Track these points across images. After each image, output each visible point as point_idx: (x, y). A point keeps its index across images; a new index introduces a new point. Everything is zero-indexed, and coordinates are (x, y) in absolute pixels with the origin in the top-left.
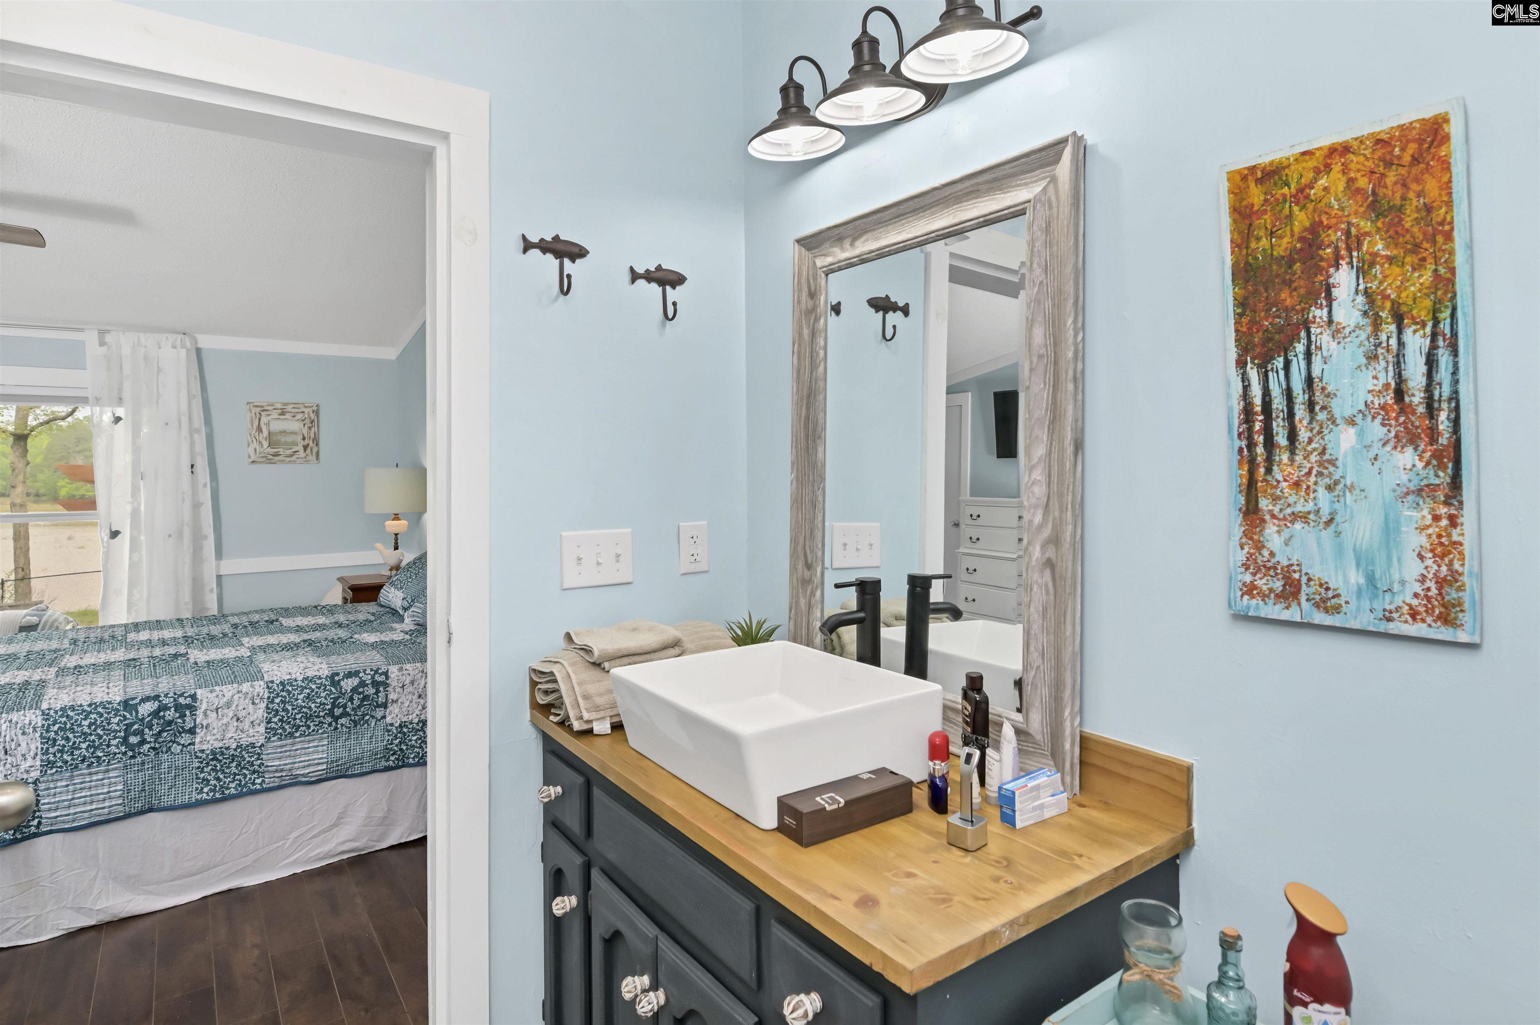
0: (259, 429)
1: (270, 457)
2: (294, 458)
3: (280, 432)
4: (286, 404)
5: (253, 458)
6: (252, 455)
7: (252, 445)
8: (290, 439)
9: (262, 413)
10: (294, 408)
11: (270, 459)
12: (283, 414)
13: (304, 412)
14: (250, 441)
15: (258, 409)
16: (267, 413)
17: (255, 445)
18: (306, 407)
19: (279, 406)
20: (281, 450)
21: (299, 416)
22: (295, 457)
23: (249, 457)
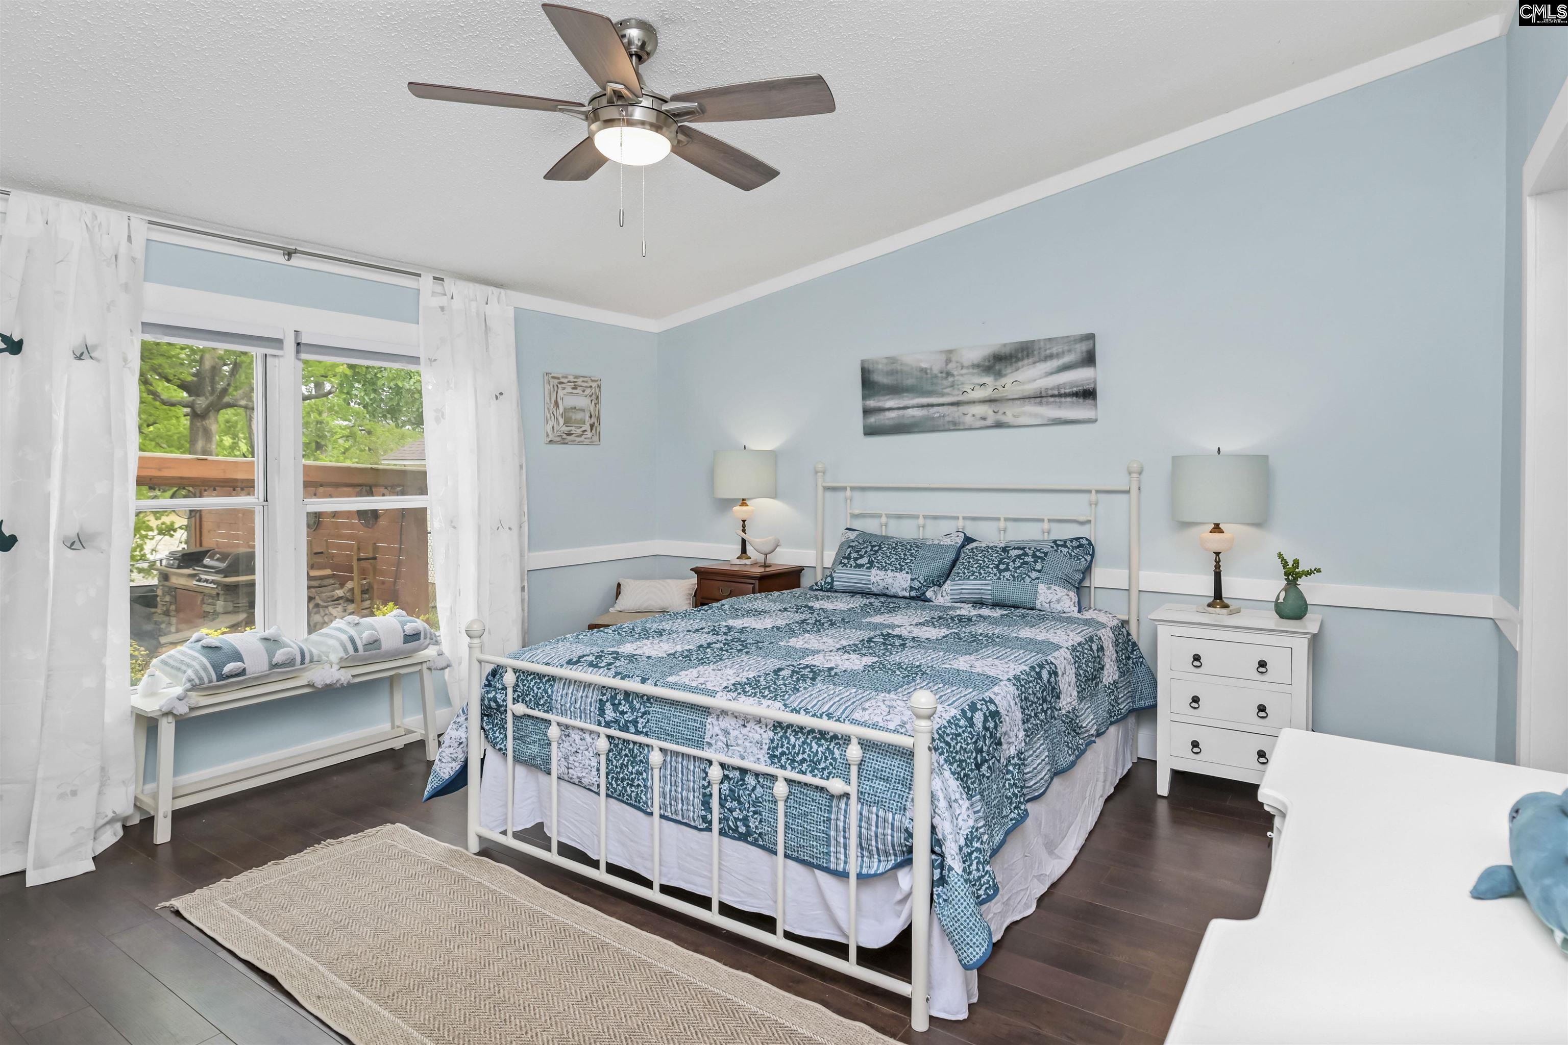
0: (557, 405)
1: (565, 436)
2: (582, 439)
3: (572, 408)
4: (576, 377)
5: (551, 437)
6: (550, 433)
7: (550, 422)
8: (579, 416)
9: (559, 386)
10: (583, 381)
11: (564, 439)
12: (575, 388)
13: (591, 387)
14: (549, 416)
15: (556, 381)
16: (563, 386)
17: (552, 422)
18: (593, 381)
19: (571, 378)
20: (573, 428)
21: (588, 391)
22: (584, 436)
23: (548, 435)
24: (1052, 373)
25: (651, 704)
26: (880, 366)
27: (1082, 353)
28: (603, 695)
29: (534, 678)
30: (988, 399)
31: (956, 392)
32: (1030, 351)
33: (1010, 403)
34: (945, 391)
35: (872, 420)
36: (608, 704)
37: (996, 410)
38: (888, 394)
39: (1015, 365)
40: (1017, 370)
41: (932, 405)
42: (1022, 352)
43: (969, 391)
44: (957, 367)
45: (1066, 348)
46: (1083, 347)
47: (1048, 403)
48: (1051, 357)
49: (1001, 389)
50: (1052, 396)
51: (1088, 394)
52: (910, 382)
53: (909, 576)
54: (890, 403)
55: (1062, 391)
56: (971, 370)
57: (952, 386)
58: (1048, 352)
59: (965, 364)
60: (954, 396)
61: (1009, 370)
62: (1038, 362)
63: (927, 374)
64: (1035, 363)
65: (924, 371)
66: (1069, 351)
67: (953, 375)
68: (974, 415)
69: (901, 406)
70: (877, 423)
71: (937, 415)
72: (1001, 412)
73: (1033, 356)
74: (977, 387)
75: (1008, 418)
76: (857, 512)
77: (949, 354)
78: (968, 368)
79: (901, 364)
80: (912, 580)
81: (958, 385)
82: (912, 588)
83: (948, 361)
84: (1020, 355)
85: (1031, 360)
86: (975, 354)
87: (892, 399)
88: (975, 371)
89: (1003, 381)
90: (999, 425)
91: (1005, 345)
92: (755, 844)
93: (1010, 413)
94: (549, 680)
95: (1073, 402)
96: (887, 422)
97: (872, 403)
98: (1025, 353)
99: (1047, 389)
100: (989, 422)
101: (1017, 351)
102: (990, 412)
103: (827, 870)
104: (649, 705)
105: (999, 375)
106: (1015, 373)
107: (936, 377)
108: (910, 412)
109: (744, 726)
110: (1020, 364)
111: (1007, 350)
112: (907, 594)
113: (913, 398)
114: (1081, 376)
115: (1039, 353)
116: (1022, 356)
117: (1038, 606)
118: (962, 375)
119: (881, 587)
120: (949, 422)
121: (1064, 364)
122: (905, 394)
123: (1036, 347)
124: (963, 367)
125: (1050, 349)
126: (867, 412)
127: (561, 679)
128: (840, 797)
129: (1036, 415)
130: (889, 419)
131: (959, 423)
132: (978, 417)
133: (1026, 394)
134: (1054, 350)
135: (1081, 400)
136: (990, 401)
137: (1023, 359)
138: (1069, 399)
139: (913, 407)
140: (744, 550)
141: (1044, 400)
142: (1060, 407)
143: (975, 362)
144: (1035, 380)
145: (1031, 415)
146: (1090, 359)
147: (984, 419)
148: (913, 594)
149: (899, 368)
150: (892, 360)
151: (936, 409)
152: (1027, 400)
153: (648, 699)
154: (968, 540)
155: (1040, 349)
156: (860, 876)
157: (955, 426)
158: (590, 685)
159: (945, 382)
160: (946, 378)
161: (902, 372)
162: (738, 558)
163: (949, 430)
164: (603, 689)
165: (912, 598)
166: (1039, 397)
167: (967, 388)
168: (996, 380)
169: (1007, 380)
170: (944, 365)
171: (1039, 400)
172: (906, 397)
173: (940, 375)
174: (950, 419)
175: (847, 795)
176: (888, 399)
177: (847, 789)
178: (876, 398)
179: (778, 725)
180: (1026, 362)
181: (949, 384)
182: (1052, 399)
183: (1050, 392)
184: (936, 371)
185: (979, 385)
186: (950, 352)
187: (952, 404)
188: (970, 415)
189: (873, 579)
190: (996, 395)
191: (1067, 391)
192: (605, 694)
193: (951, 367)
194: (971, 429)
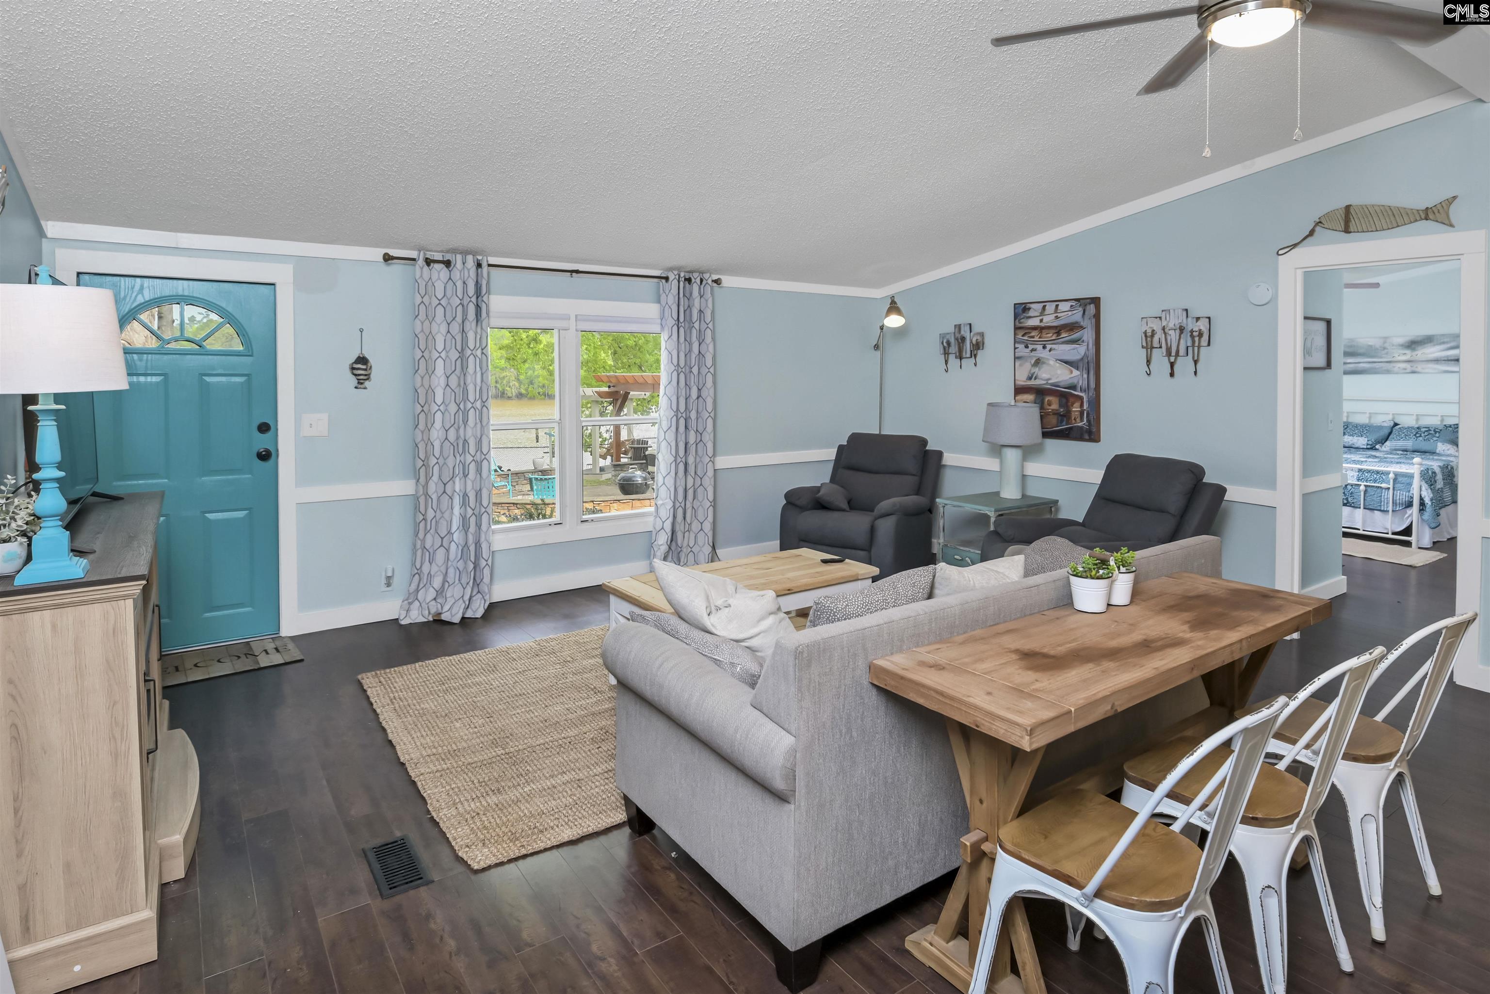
24: (1440, 351)
27: (1455, 343)
30: (1407, 360)
31: (1389, 356)
32: (1432, 340)
33: (1420, 362)
34: (1384, 356)
37: (1412, 365)
39: (1422, 346)
40: (1425, 348)
41: (1375, 362)
42: (1427, 340)
43: (1397, 356)
44: (1389, 345)
45: (1448, 340)
46: (1455, 341)
48: (1441, 343)
49: (1415, 356)
50: (1441, 360)
51: (1457, 360)
52: (1361, 351)
53: (1366, 439)
55: (1446, 359)
57: (1387, 354)
58: (1439, 341)
59: (1395, 344)
60: (1388, 358)
61: (1420, 348)
62: (1437, 345)
64: (1435, 345)
65: (1371, 346)
66: (1450, 342)
67: (1387, 349)
68: (1399, 368)
71: (1378, 367)
72: (1415, 366)
73: (1433, 342)
74: (1401, 355)
75: (1419, 369)
77: (1385, 339)
78: (1396, 346)
80: (1368, 441)
81: (1390, 353)
82: (1368, 444)
83: (1385, 342)
84: (1425, 341)
85: (1432, 344)
86: (1400, 339)
88: (1400, 347)
89: (1416, 352)
90: (1413, 372)
91: (1416, 337)
92: (1350, 506)
93: (1420, 367)
95: (1450, 363)
98: (1429, 340)
99: (1438, 358)
100: (1408, 371)
101: (1423, 339)
102: (1409, 366)
103: (1380, 510)
105: (1413, 350)
106: (1422, 349)
107: (1378, 349)
108: (1362, 365)
110: (1426, 345)
111: (1417, 339)
112: (1365, 447)
114: (1452, 353)
116: (1427, 342)
118: (1392, 349)
119: (1350, 444)
120: (1385, 370)
121: (1446, 347)
124: (1393, 345)
125: (1440, 339)
128: (1386, 489)
129: (1433, 368)
131: (1391, 371)
132: (1402, 368)
133: (1429, 359)
134: (1442, 340)
135: (1454, 363)
136: (1409, 361)
138: (1448, 362)
141: (1438, 362)
142: (1444, 365)
143: (1400, 343)
144: (1433, 353)
145: (1431, 368)
146: (1457, 347)
147: (1405, 369)
148: (1369, 447)
151: (1377, 364)
152: (1430, 362)
154: (1396, 424)
155: (1437, 339)
156: (1393, 511)
157: (1388, 372)
159: (1383, 352)
160: (1383, 350)
163: (1384, 374)
165: (1367, 449)
167: (1395, 355)
168: (1412, 352)
169: (1418, 352)
170: (1382, 344)
171: (1435, 362)
173: (1380, 348)
175: (1389, 489)
177: (1389, 486)
179: (1360, 470)
180: (1429, 344)
181: (1385, 353)
184: (1377, 346)
186: (1386, 338)
187: (1387, 362)
188: (1397, 367)
190: (1412, 358)
191: (1448, 359)
193: (1386, 345)
194: (1397, 373)
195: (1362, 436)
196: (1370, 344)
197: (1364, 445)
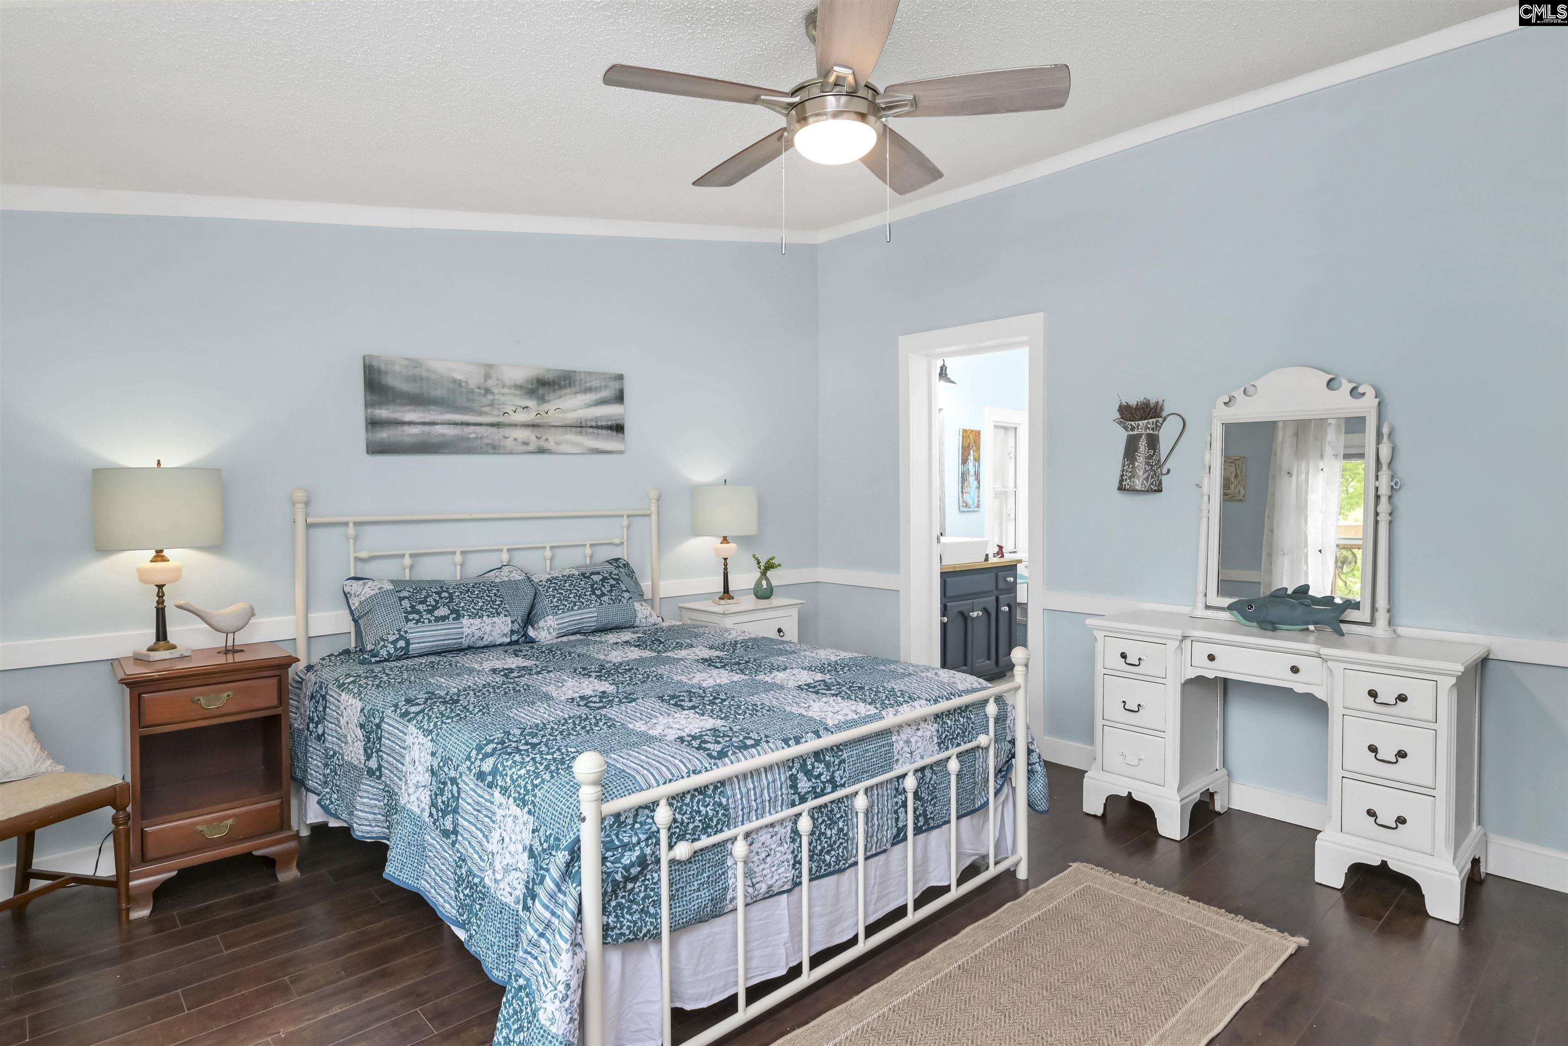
24: (591, 406)
25: (842, 751)
26: (397, 368)
27: (616, 390)
28: (790, 768)
29: (693, 796)
30: (531, 423)
31: (496, 412)
32: (572, 381)
33: (553, 429)
34: (486, 409)
35: (384, 435)
36: (800, 775)
37: (539, 436)
38: (409, 404)
39: (558, 393)
40: (560, 397)
41: (468, 424)
42: (565, 380)
43: (511, 413)
44: (497, 385)
45: (603, 384)
46: (615, 385)
47: (587, 433)
48: (589, 390)
49: (543, 414)
50: (591, 427)
51: (619, 428)
52: (439, 393)
53: (509, 619)
54: (409, 416)
55: (600, 423)
56: (513, 391)
57: (492, 405)
58: (588, 385)
59: (507, 383)
60: (494, 416)
61: (552, 396)
62: (580, 392)
63: (461, 386)
64: (576, 393)
65: (458, 383)
66: (606, 387)
67: (493, 393)
68: (515, 440)
69: (427, 420)
70: (392, 439)
71: (473, 436)
72: (544, 438)
73: (575, 386)
74: (519, 410)
75: (551, 445)
76: (364, 554)
77: (488, 368)
78: (510, 387)
79: (428, 371)
80: (513, 622)
81: (498, 405)
82: (508, 633)
83: (487, 377)
84: (563, 383)
85: (573, 390)
86: (519, 375)
87: (414, 411)
88: (518, 392)
89: (546, 407)
90: (541, 451)
91: (548, 370)
93: (552, 439)
94: (716, 788)
95: (608, 435)
96: (407, 439)
97: (383, 413)
98: (567, 382)
99: (586, 420)
100: (532, 447)
101: (559, 378)
102: (533, 438)
104: (840, 753)
105: (542, 399)
106: (558, 401)
107: (472, 392)
108: (439, 429)
109: (918, 729)
110: (563, 392)
111: (550, 376)
112: (507, 640)
113: (442, 413)
114: (611, 411)
115: (580, 384)
116: (565, 384)
117: (638, 623)
118: (503, 394)
119: (476, 638)
120: (487, 444)
121: (601, 398)
122: (433, 407)
123: (578, 378)
124: (504, 386)
125: (589, 382)
126: (373, 424)
127: (730, 779)
129: (576, 444)
130: (409, 435)
131: (500, 447)
132: (520, 441)
133: (568, 422)
134: (594, 384)
135: (614, 433)
136: (534, 426)
137: (565, 387)
138: (604, 432)
139: (443, 424)
140: (161, 634)
141: (584, 430)
142: (597, 438)
143: (518, 382)
144: (576, 410)
145: (572, 443)
146: (620, 398)
147: (526, 444)
148: (514, 637)
149: (424, 374)
150: (416, 363)
152: (569, 428)
153: (838, 747)
155: (581, 380)
157: (494, 449)
158: (771, 767)
159: (483, 399)
160: (485, 395)
161: (428, 379)
162: (151, 649)
163: (487, 453)
164: (788, 763)
165: (515, 643)
166: (580, 427)
167: (509, 409)
168: (539, 405)
169: (550, 407)
170: (482, 380)
171: (579, 429)
172: (434, 410)
173: (477, 390)
174: (489, 441)
176: (409, 411)
178: (391, 407)
180: (568, 390)
181: (488, 402)
182: (591, 430)
183: (589, 424)
184: (472, 384)
185: (521, 407)
186: (490, 366)
187: (492, 425)
188: (511, 438)
189: (466, 631)
190: (538, 420)
191: (604, 423)
192: (793, 767)
193: (490, 383)
194: (511, 453)
195: (499, 614)
196: (457, 376)
197: (505, 635)
